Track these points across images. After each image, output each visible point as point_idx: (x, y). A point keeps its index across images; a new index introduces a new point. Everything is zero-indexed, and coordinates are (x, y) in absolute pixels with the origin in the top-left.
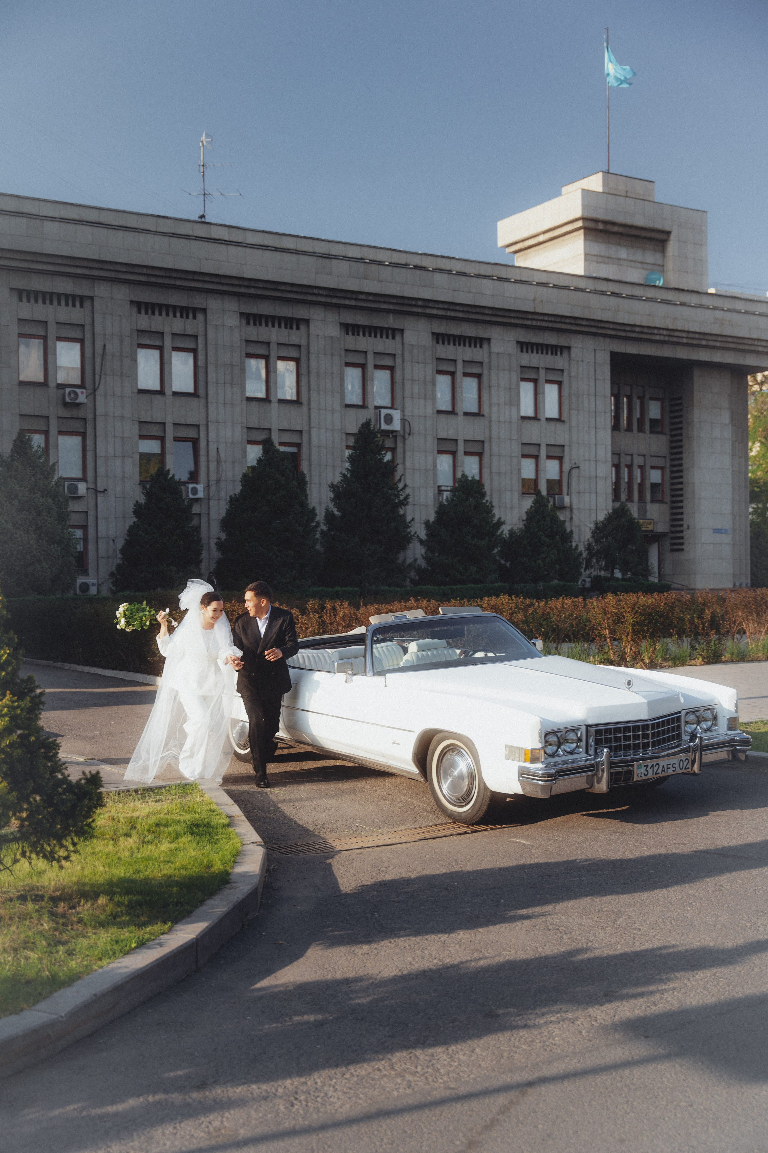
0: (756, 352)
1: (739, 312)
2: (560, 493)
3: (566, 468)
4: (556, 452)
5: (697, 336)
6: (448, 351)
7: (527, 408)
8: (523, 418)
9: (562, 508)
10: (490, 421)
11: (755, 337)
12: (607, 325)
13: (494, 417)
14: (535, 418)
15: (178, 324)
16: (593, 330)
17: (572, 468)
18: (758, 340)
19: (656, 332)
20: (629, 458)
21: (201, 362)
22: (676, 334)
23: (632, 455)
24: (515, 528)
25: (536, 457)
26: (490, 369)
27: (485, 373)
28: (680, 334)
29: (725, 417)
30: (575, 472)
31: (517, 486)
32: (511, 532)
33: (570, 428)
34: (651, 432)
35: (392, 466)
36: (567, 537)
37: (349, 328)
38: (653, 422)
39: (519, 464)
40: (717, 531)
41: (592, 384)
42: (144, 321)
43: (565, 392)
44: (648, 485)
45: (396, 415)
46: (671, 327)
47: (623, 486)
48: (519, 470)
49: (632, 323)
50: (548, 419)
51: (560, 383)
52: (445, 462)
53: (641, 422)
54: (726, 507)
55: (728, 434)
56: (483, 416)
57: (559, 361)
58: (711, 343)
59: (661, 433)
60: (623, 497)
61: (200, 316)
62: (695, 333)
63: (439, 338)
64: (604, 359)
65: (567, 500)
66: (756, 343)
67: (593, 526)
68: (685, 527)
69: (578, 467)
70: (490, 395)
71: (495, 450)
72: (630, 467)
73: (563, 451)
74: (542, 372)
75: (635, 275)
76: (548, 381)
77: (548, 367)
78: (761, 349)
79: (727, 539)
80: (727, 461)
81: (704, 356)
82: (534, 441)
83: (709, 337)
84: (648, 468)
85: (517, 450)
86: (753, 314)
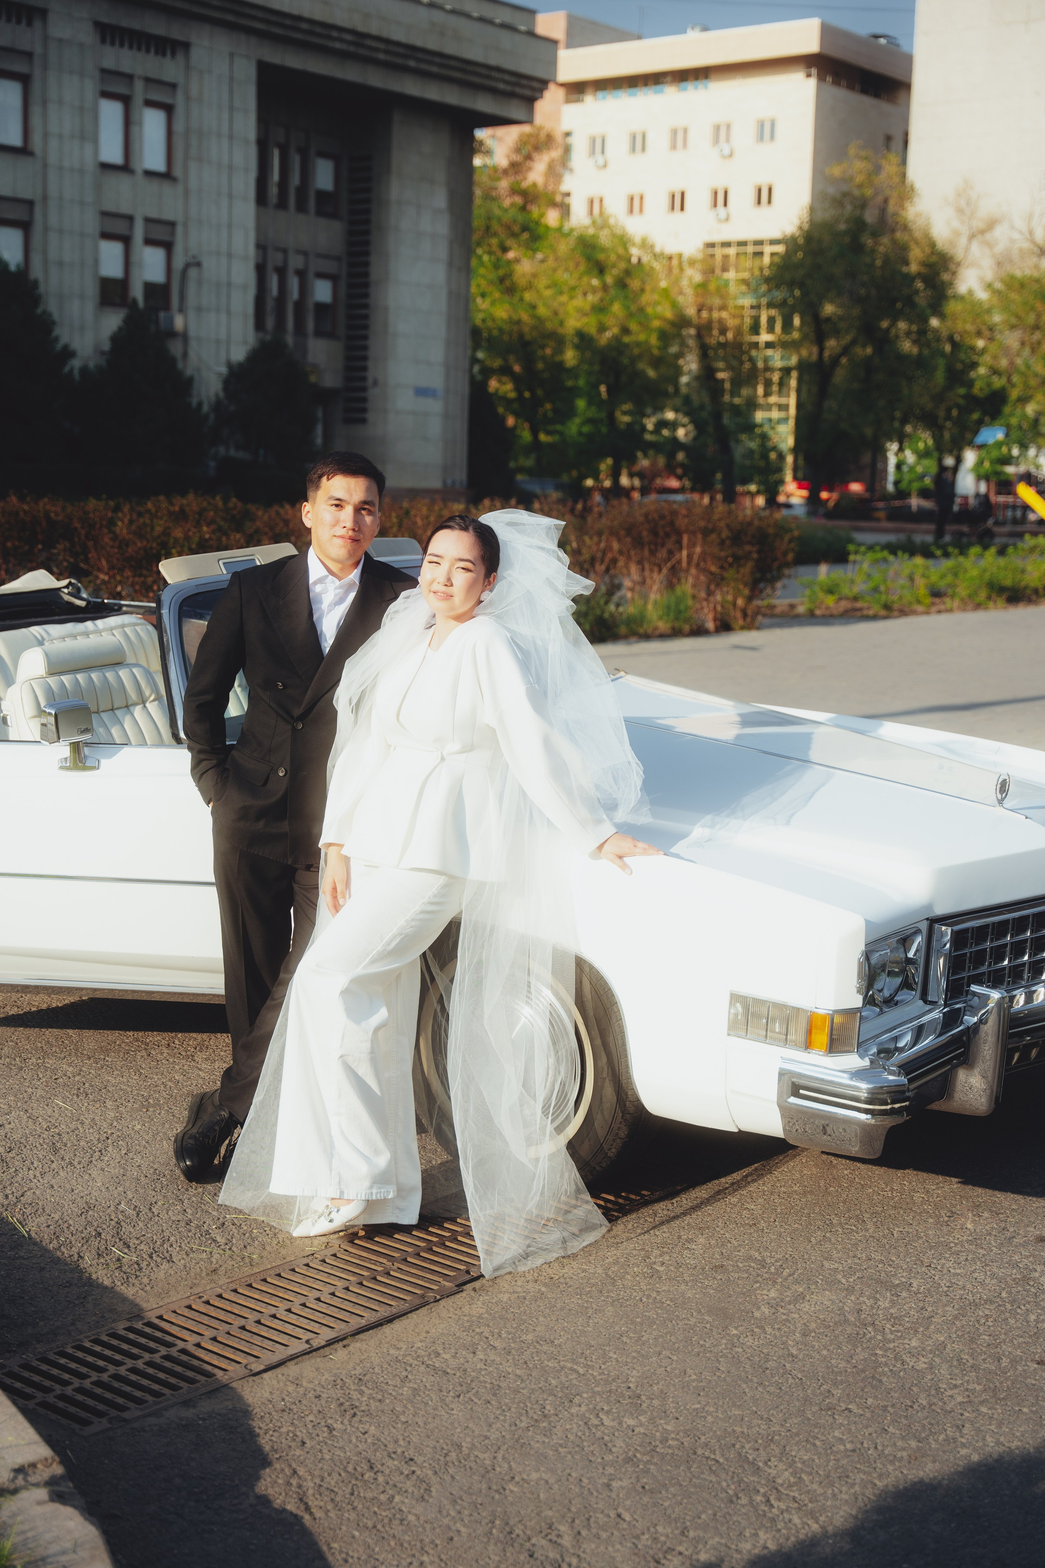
0: (494, 92)
1: (468, 16)
2: (167, 307)
3: (179, 262)
4: (160, 233)
5: (401, 50)
7: (110, 148)
8: (106, 167)
9: (172, 334)
10: (45, 166)
11: (493, 62)
12: (253, 12)
13: (53, 159)
14: (125, 168)
16: (230, 17)
17: (187, 266)
18: (498, 69)
19: (335, 34)
20: (279, 256)
22: (369, 42)
23: (285, 251)
24: (91, 364)
25: (126, 240)
26: (45, 68)
27: (37, 73)
28: (374, 44)
29: (440, 199)
30: (193, 272)
31: (92, 290)
32: (84, 370)
33: (187, 192)
34: (320, 213)
36: (185, 385)
38: (322, 195)
39: (96, 250)
40: (422, 392)
41: (226, 115)
43: (179, 126)
44: (311, 306)
46: (360, 28)
47: (270, 305)
48: (96, 262)
49: (295, 12)
50: (149, 174)
51: (169, 109)
53: (302, 191)
54: (437, 353)
55: (443, 227)
56: (31, 154)
57: (168, 68)
58: (424, 66)
59: (333, 215)
60: (270, 323)
62: (398, 44)
64: (247, 72)
65: (179, 322)
66: (494, 74)
67: (224, 370)
68: (370, 381)
69: (198, 264)
70: (45, 116)
71: (53, 219)
72: (281, 271)
73: (173, 233)
74: (139, 86)
76: (150, 103)
77: (151, 75)
78: (501, 86)
79: (435, 406)
80: (438, 274)
81: (412, 87)
82: (125, 209)
83: (420, 55)
84: (311, 275)
85: (92, 224)
86: (490, 22)
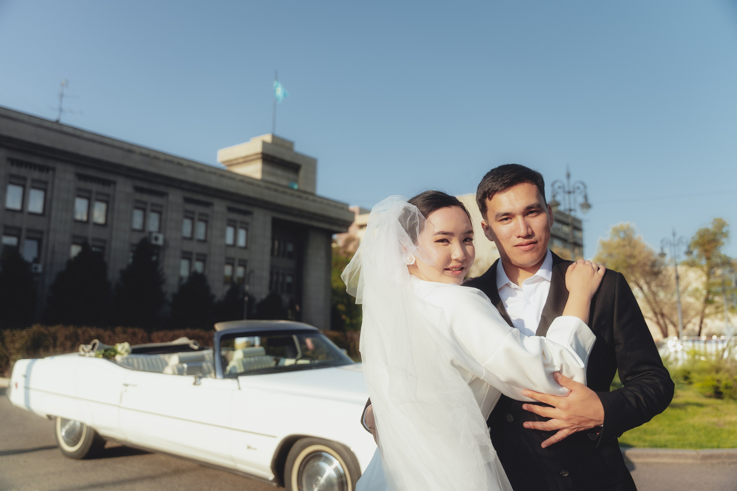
2: (244, 284)
3: (248, 271)
4: (243, 263)
5: (312, 214)
6: (191, 207)
7: (229, 240)
8: (228, 245)
10: (211, 245)
12: (271, 204)
13: (213, 243)
14: (234, 246)
15: (36, 175)
16: (264, 205)
17: (251, 272)
18: (339, 219)
19: (294, 210)
20: (277, 269)
21: (49, 196)
22: (303, 212)
23: (279, 268)
24: (221, 300)
25: (233, 265)
26: (212, 219)
27: (210, 220)
28: (305, 212)
30: (252, 274)
31: (222, 280)
33: (251, 252)
34: (289, 257)
35: (157, 263)
37: (138, 189)
38: (289, 253)
39: (224, 268)
41: (262, 231)
42: (15, 170)
43: (249, 234)
44: (285, 283)
45: (161, 237)
46: (300, 208)
47: (274, 283)
48: (224, 271)
49: (283, 204)
51: (247, 229)
52: (185, 264)
53: (284, 252)
54: (322, 296)
55: (323, 261)
56: (207, 242)
57: (247, 219)
59: (292, 258)
61: (51, 173)
63: (187, 200)
64: (269, 219)
65: (247, 287)
69: (254, 271)
70: (211, 231)
71: (212, 259)
72: (278, 274)
73: (247, 262)
74: (239, 223)
75: (284, 182)
76: (242, 228)
77: (242, 220)
80: (322, 274)
82: (233, 256)
83: (317, 215)
84: (286, 274)
85: (223, 260)
